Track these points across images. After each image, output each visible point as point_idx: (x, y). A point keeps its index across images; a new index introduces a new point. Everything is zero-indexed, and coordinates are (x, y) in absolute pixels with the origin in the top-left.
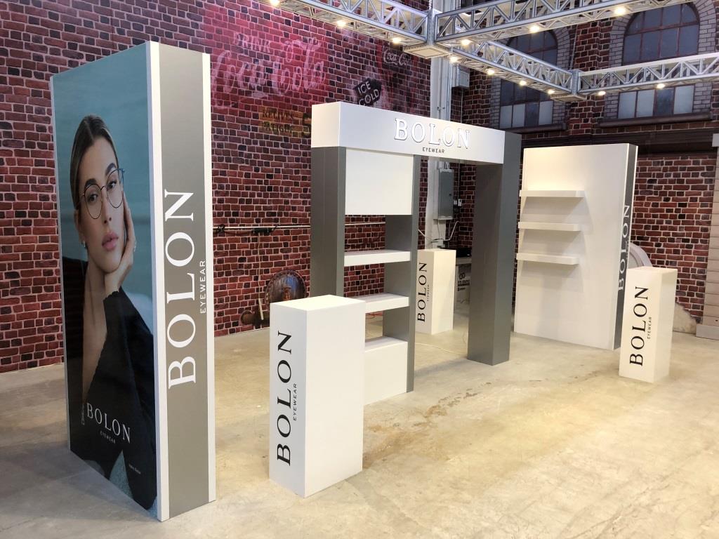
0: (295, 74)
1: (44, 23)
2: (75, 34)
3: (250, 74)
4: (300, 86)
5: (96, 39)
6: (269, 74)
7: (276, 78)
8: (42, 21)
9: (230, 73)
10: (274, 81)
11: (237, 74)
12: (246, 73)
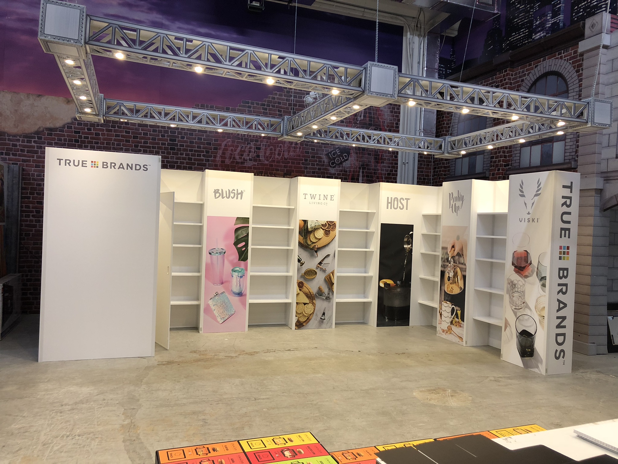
0: (278, 149)
1: (122, 136)
2: (138, 140)
3: (244, 151)
4: (281, 156)
5: (149, 141)
6: (258, 150)
7: (263, 153)
8: (122, 135)
9: (230, 152)
10: (261, 154)
11: (235, 153)
12: (241, 151)
